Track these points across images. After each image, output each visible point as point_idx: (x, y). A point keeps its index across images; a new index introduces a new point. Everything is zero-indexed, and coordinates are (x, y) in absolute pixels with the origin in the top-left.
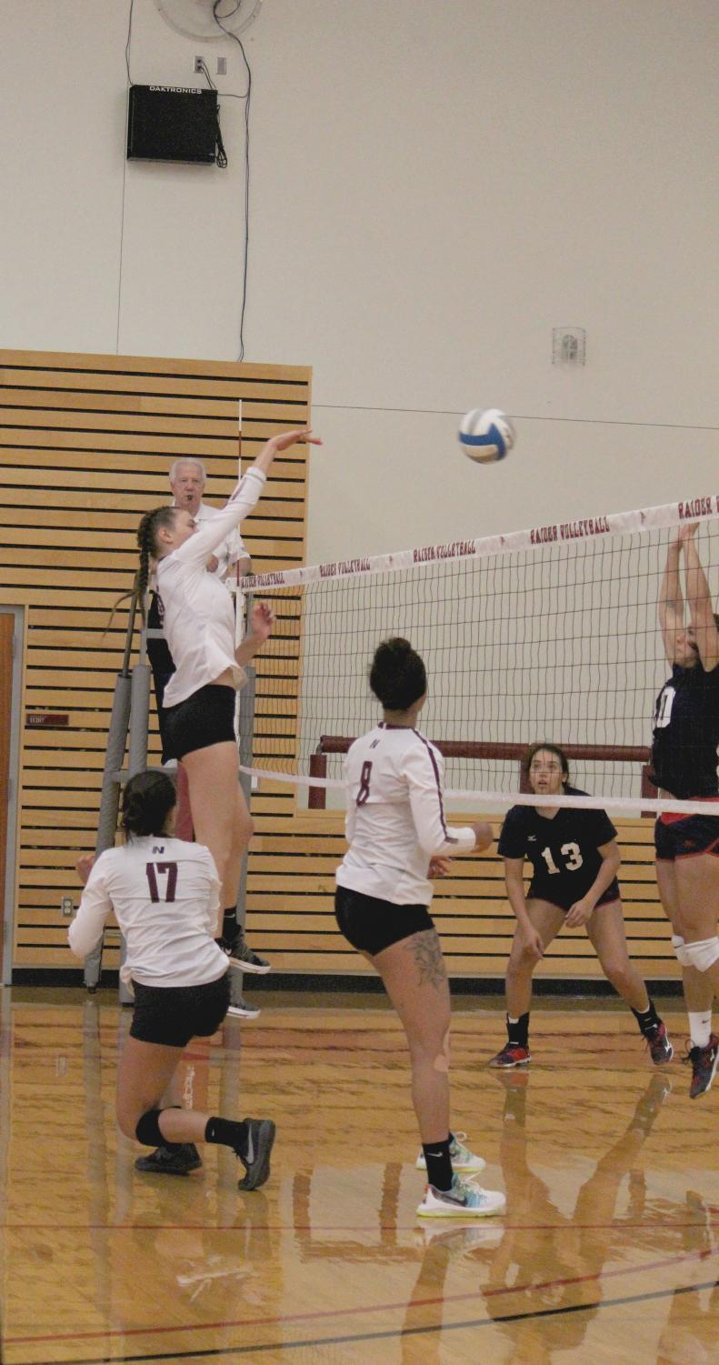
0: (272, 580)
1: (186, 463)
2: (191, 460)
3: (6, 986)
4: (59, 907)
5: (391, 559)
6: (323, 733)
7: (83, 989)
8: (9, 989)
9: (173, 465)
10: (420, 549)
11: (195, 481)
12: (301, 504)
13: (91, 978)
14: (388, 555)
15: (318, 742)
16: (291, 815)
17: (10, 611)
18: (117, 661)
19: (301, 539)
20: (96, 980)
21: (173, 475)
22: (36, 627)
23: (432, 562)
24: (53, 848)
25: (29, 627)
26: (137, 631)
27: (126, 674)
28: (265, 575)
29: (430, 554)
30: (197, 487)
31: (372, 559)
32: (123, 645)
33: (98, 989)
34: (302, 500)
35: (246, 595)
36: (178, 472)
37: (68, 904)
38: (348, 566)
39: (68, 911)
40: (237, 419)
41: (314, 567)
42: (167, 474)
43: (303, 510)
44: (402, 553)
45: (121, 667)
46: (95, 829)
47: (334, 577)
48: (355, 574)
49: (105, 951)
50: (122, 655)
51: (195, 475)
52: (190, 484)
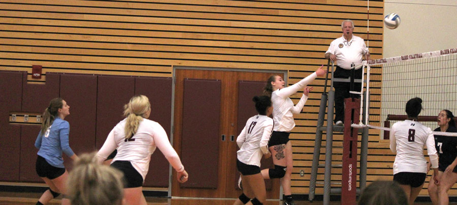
0: (382, 61)
1: (347, 22)
2: (349, 20)
3: (281, 200)
4: (299, 173)
5: (431, 54)
6: (389, 114)
7: (308, 201)
8: (282, 202)
9: (342, 22)
10: (443, 50)
11: (349, 27)
12: (381, 35)
13: (311, 198)
14: (430, 52)
15: (387, 117)
16: (378, 142)
17: (283, 72)
18: (322, 89)
20: (313, 198)
21: (342, 26)
22: (292, 78)
23: (449, 54)
24: (297, 153)
25: (289, 78)
26: (330, 79)
27: (325, 94)
28: (379, 60)
29: (447, 52)
30: (350, 29)
31: (423, 54)
32: (324, 84)
33: (314, 201)
35: (371, 67)
36: (344, 25)
37: (302, 172)
38: (413, 56)
39: (302, 175)
40: (367, 7)
41: (399, 57)
42: (340, 26)
43: (382, 37)
44: (435, 52)
45: (323, 91)
46: (313, 147)
47: (407, 60)
48: (416, 59)
49: (316, 188)
50: (324, 88)
51: (350, 25)
52: (348, 28)
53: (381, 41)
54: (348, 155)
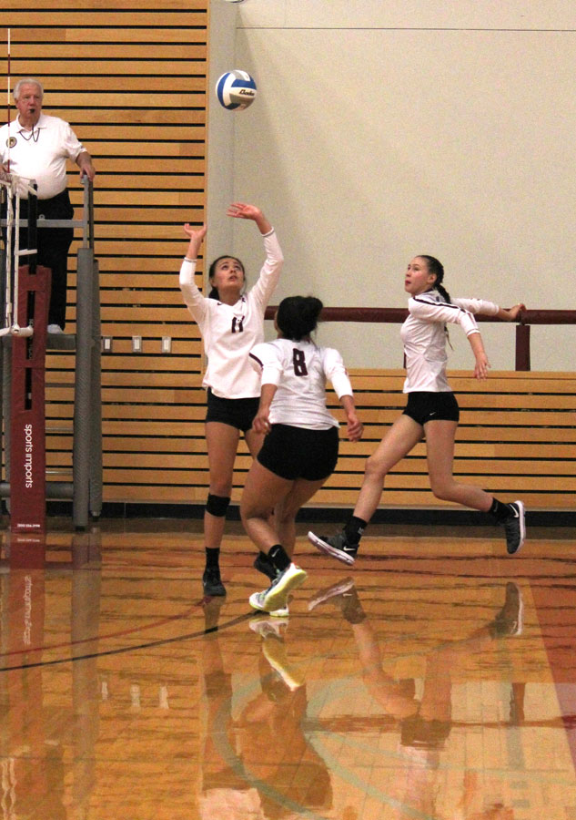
11: (36, 97)
12: (202, 112)
19: (203, 141)
30: (37, 102)
34: (203, 109)
36: (22, 90)
51: (36, 93)
52: (32, 100)
53: (203, 125)
54: (22, 403)
